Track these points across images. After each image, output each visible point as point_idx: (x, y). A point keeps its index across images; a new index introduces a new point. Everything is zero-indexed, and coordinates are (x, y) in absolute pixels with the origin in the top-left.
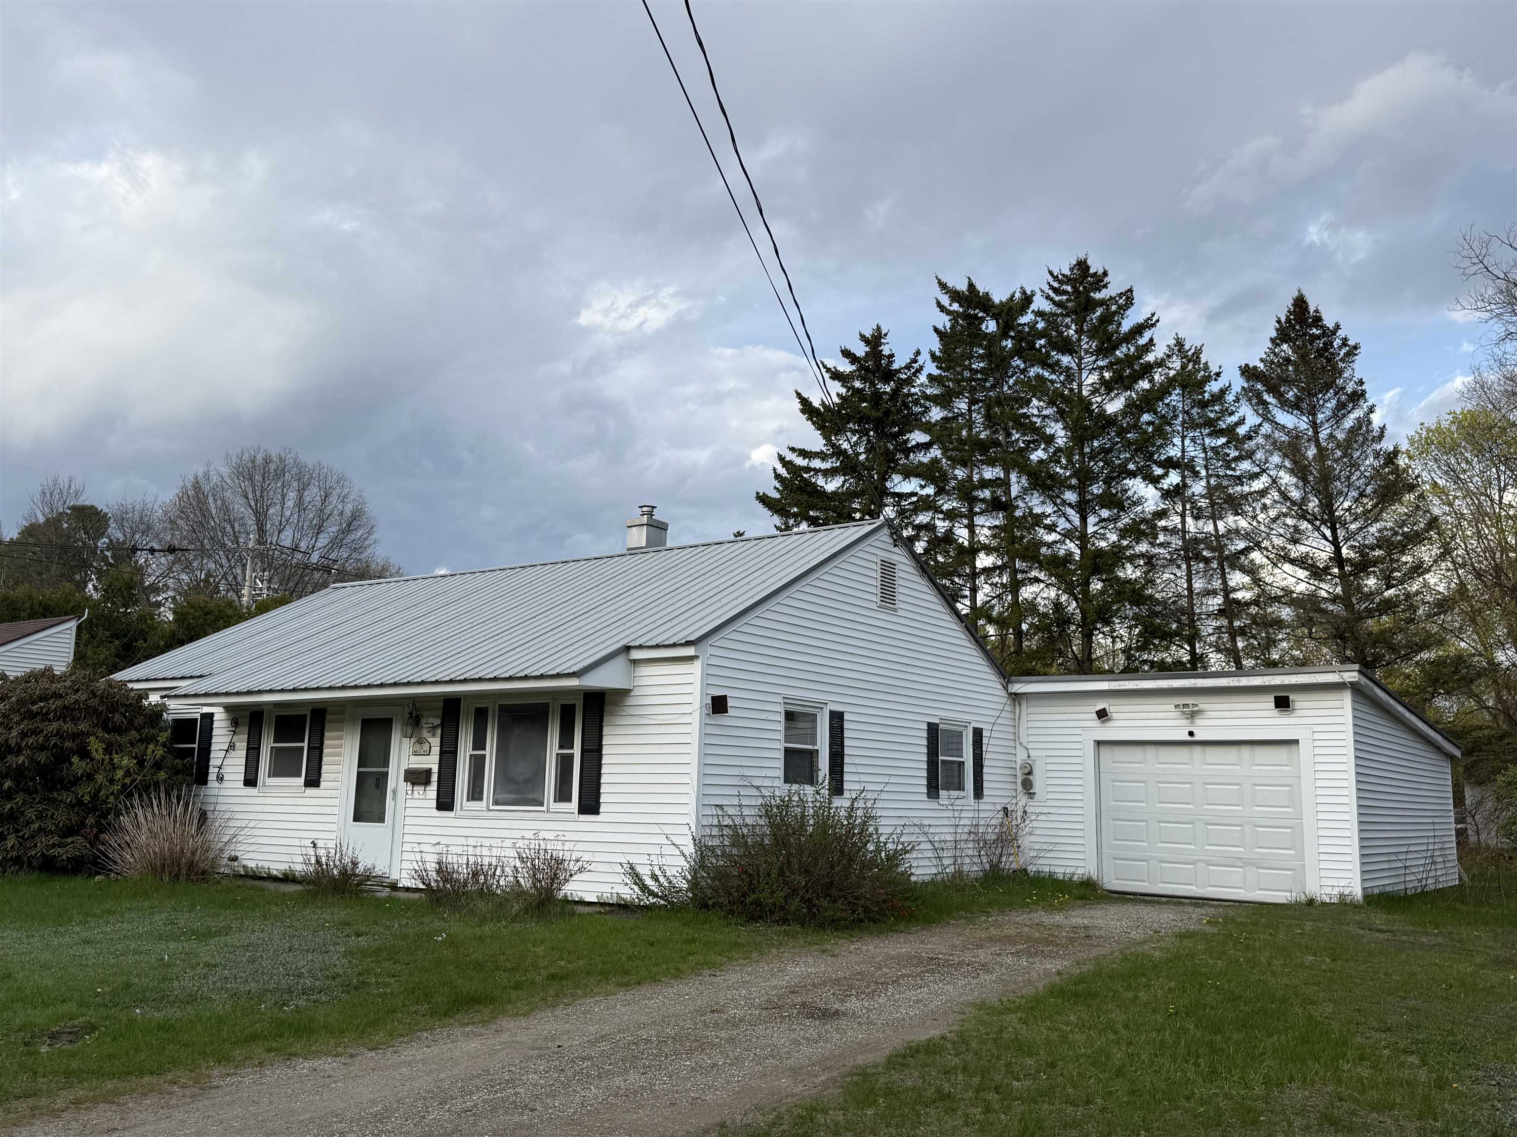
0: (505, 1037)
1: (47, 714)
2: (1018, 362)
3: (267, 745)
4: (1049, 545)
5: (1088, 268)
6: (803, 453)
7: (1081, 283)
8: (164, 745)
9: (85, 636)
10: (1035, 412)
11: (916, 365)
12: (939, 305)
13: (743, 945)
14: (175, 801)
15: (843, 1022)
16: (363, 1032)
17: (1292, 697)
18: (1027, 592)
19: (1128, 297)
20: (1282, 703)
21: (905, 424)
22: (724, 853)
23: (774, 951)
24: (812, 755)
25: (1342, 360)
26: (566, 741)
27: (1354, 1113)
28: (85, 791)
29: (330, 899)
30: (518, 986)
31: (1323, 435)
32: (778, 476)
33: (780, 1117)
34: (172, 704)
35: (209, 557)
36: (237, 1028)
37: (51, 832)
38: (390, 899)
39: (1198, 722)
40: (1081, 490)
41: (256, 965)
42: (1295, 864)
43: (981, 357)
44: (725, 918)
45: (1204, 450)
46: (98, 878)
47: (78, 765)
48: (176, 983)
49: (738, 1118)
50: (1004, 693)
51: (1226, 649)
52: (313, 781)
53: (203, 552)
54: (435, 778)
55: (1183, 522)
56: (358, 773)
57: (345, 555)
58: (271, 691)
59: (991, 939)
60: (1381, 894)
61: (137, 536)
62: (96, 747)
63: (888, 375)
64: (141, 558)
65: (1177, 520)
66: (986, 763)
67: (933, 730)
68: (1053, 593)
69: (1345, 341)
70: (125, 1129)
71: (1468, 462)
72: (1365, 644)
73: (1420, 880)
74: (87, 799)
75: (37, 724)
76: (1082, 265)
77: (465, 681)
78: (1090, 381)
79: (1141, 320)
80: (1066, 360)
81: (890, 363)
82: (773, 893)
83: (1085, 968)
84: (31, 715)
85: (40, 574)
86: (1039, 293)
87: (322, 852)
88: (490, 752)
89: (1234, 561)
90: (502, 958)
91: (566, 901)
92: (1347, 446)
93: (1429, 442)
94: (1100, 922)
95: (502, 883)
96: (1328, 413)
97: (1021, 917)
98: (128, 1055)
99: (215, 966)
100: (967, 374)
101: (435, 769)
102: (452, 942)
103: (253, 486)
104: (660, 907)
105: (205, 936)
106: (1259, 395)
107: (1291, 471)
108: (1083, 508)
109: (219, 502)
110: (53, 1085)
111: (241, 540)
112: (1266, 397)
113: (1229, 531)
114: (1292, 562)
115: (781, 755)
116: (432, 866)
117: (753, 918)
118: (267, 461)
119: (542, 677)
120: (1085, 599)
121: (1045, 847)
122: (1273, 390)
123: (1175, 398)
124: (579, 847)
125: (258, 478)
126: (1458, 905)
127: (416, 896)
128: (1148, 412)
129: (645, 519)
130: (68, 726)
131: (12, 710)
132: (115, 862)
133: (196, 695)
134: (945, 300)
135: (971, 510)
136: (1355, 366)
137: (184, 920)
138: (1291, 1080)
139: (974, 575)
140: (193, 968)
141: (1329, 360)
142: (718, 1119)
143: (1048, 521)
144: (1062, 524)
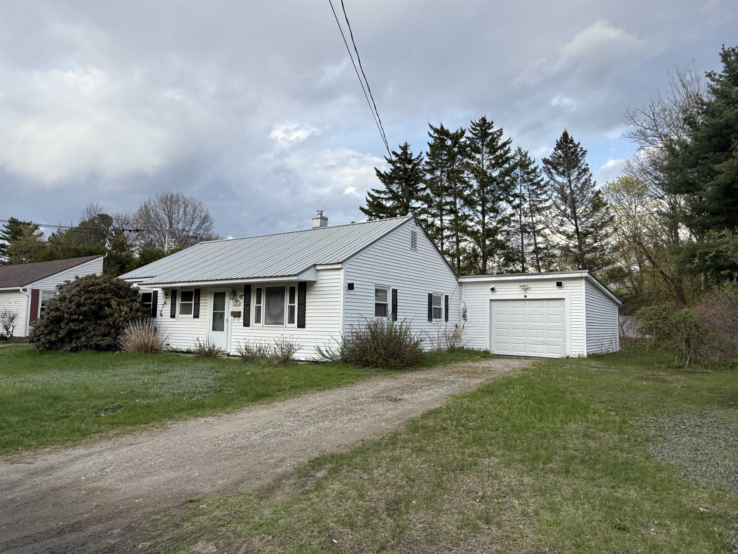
0: (276, 409)
1: (94, 291)
2: (460, 156)
3: (179, 302)
4: (471, 227)
5: (486, 120)
6: (378, 192)
7: (483, 126)
8: (139, 302)
9: (106, 263)
10: (466, 175)
11: (421, 158)
12: (429, 133)
13: (362, 376)
14: (145, 323)
15: (403, 403)
16: (223, 407)
17: (563, 282)
18: (462, 245)
19: (501, 132)
20: (559, 285)
21: (417, 181)
22: (353, 342)
23: (374, 378)
24: (385, 305)
25: (581, 156)
26: (292, 300)
27: (594, 433)
28: (110, 320)
29: (205, 359)
30: (279, 391)
31: (572, 185)
32: (368, 201)
33: (384, 437)
34: (142, 287)
35: (152, 233)
36: (175, 407)
37: (98, 335)
38: (228, 359)
39: (528, 292)
40: (483, 206)
41: (180, 384)
42: (562, 343)
43: (445, 155)
44: (355, 366)
45: (529, 191)
46: (117, 352)
47: (108, 310)
48: (150, 390)
49: (368, 437)
50: (456, 282)
51: (536, 266)
52: (196, 316)
53: (149, 232)
54: (242, 314)
55: (520, 218)
56: (214, 313)
57: (202, 232)
58: (179, 282)
59: (453, 372)
60: (594, 354)
61: (124, 226)
62: (114, 303)
63: (410, 162)
64: (126, 233)
65: (518, 217)
66: (449, 308)
67: (430, 296)
68: (472, 245)
69: (582, 149)
70: (136, 444)
71: (624, 196)
72: (586, 263)
73: (607, 349)
74: (111, 323)
75: (91, 295)
76: (484, 120)
77: (253, 278)
78: (486, 164)
79: (505, 141)
80: (478, 156)
81: (411, 157)
82: (372, 357)
83: (490, 382)
84: (88, 292)
85: (88, 240)
86: (467, 130)
87: (202, 342)
88: (263, 305)
89: (538, 233)
90: (273, 381)
91: (293, 360)
92: (581, 189)
93: (609, 189)
94: (493, 365)
95: (270, 353)
96: (575, 177)
97: (463, 364)
98: (135, 416)
99: (165, 384)
100: (440, 161)
101: (242, 311)
102: (253, 375)
103: (167, 206)
104: (330, 362)
105: (160, 373)
106: (549, 170)
107: (561, 199)
108: (484, 213)
109: (155, 213)
110: (107, 428)
111: (163, 227)
112: (552, 170)
113: (537, 221)
114: (560, 233)
115: (374, 306)
116: (243, 347)
117: (365, 366)
118: (172, 196)
119: (282, 276)
120: (484, 247)
121: (471, 339)
122: (555, 168)
123: (518, 171)
124: (298, 340)
125: (169, 203)
126: (621, 358)
127: (237, 358)
128: (508, 176)
129: (319, 216)
130: (103, 296)
131: (81, 290)
132: (123, 346)
133: (151, 284)
134: (432, 132)
135: (441, 214)
136: (585, 158)
137: (151, 367)
138: (570, 421)
139: (442, 239)
140: (157, 385)
141: (576, 156)
142: (361, 438)
143: (471, 217)
144: (476, 219)
